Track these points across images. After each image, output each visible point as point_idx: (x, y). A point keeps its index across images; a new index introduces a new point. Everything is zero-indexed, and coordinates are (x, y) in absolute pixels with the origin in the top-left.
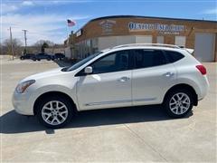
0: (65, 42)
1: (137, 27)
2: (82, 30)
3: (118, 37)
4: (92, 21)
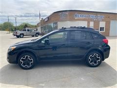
0: (38, 24)
1: (79, 16)
2: (48, 18)
3: (68, 22)
4: (55, 13)
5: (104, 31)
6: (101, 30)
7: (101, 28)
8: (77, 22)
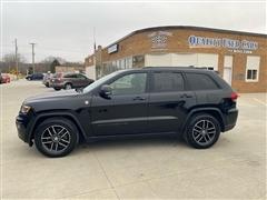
0: (87, 60)
1: (200, 41)
3: (173, 55)
4: (137, 32)
5: (257, 80)
6: (249, 78)
7: (249, 71)
8: (195, 55)
